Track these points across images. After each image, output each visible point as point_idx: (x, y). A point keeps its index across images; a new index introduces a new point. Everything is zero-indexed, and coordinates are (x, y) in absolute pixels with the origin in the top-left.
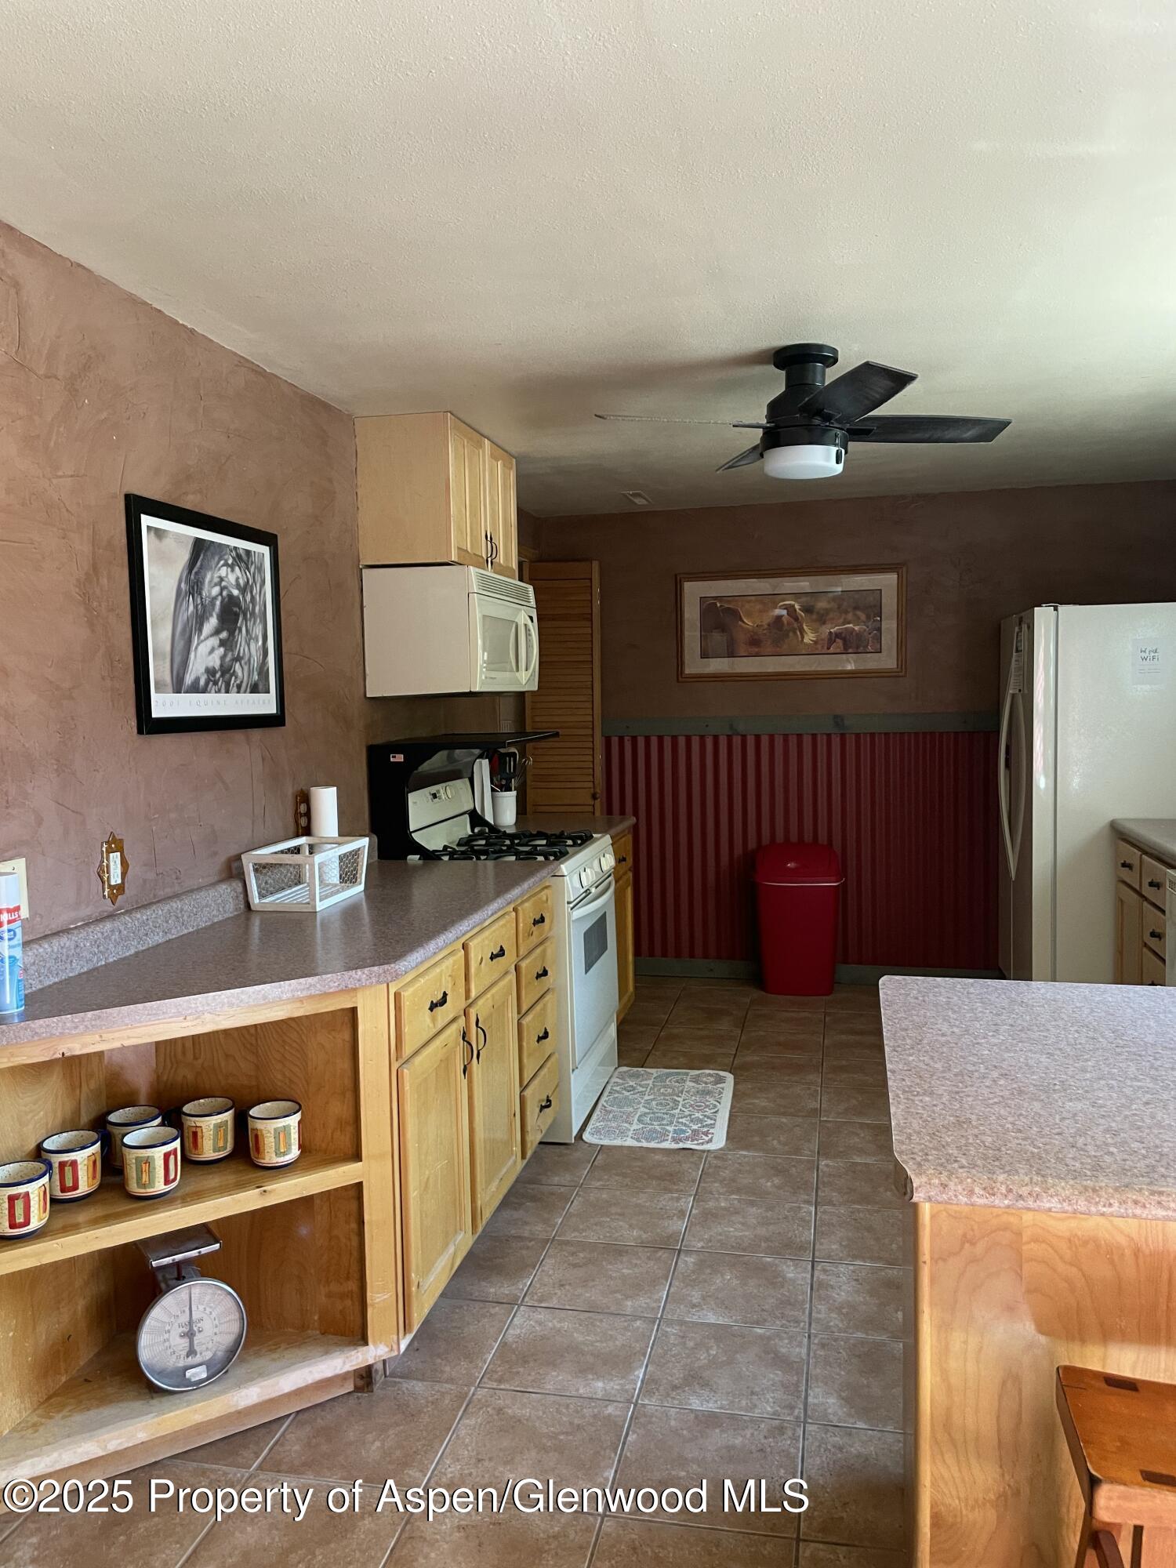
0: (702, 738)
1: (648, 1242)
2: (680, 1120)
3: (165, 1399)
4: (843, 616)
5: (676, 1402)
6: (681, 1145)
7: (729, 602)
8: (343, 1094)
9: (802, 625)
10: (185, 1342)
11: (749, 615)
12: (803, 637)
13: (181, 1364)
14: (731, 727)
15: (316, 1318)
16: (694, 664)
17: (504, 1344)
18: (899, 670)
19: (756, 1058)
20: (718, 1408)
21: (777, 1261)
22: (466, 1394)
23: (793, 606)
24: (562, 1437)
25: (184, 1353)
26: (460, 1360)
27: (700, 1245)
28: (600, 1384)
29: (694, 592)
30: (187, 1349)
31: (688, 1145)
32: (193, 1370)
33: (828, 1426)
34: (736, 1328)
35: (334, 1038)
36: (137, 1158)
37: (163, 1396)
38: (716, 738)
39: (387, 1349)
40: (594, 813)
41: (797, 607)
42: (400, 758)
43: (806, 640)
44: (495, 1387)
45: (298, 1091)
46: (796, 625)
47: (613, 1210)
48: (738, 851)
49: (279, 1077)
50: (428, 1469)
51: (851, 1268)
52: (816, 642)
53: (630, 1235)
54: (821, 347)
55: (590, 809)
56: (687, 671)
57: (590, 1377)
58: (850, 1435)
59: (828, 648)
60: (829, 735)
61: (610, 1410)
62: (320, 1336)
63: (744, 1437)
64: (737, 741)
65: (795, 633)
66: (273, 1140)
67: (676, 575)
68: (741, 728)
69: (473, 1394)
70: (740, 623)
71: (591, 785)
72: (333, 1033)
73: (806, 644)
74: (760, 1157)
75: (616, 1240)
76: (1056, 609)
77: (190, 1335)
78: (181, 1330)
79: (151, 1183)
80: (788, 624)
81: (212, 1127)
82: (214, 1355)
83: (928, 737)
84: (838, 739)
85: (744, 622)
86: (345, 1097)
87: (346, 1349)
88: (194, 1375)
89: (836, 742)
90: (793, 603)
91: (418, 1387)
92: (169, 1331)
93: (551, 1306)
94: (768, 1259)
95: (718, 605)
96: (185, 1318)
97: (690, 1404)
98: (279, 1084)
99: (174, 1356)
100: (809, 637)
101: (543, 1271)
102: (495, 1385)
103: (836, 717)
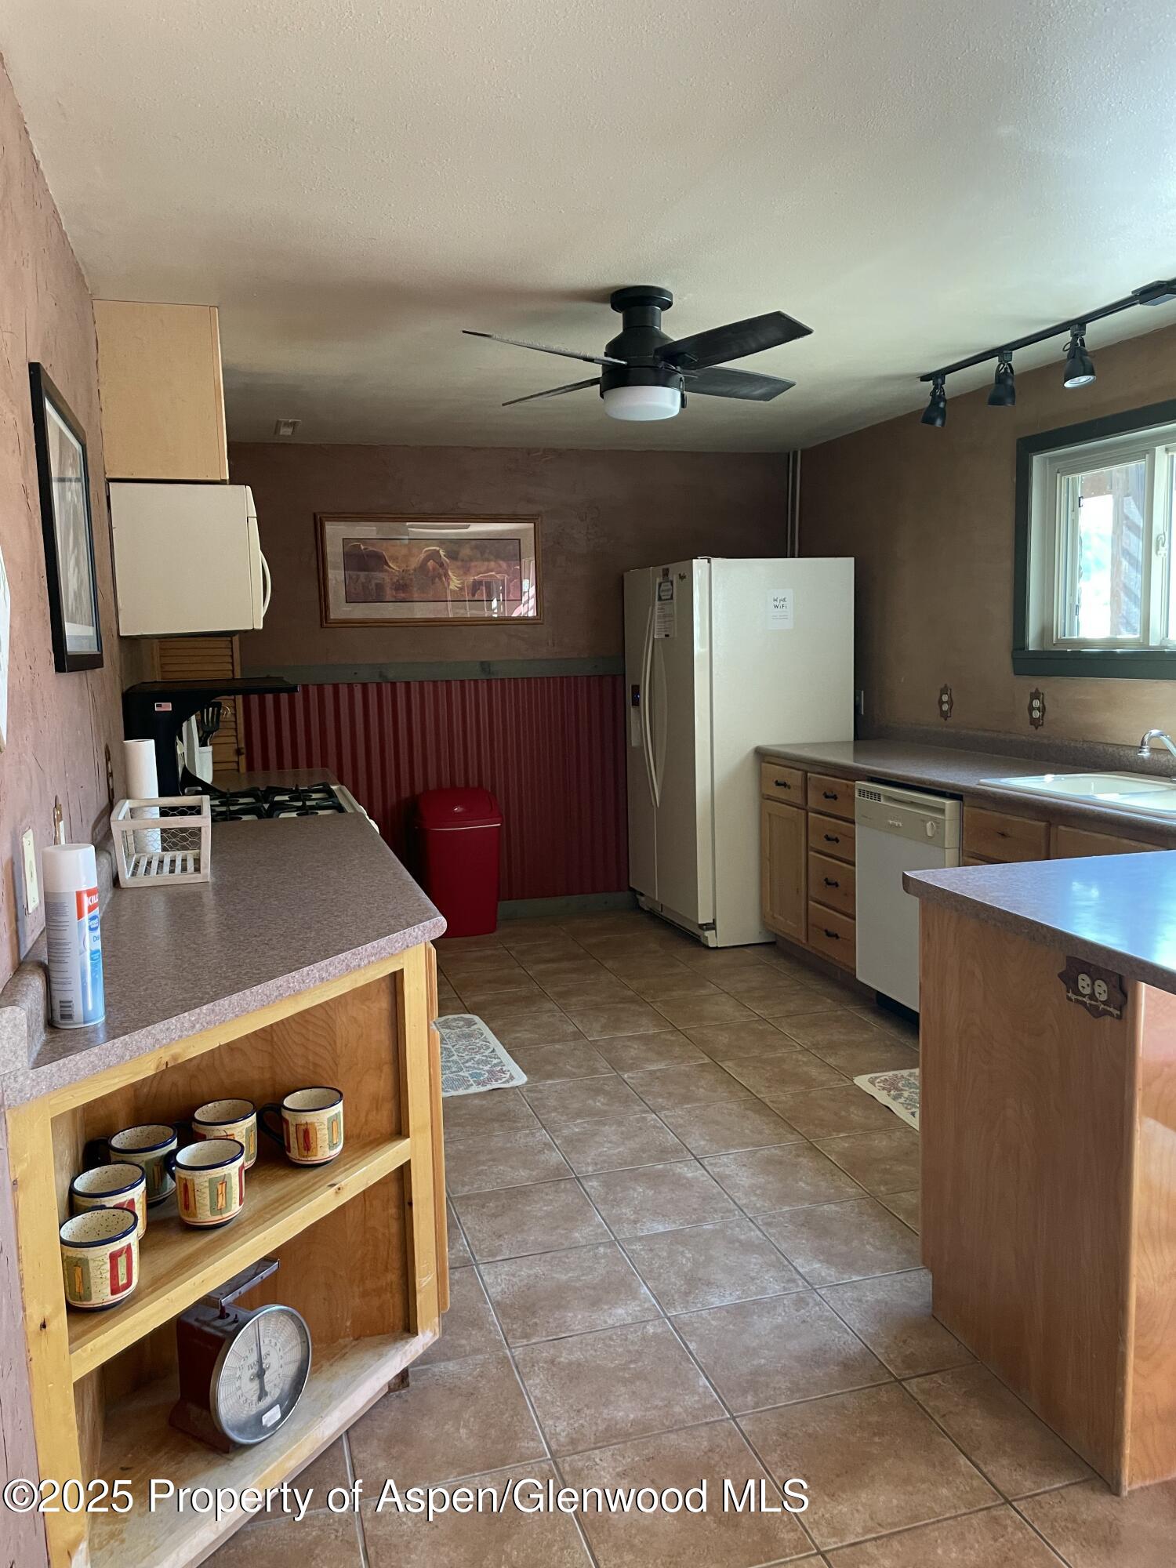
0: (350, 686)
1: (545, 1178)
2: (467, 1065)
3: (247, 1454)
4: (486, 563)
5: (699, 1305)
6: (489, 1087)
7: (373, 545)
8: (380, 1068)
9: (447, 571)
10: (256, 1385)
11: (395, 559)
12: (449, 585)
13: (254, 1410)
14: (381, 675)
15: (348, 1324)
16: (340, 609)
17: (497, 1305)
18: (539, 617)
19: (483, 998)
20: (736, 1299)
21: (668, 1166)
22: (506, 1357)
23: (438, 551)
24: (632, 1366)
25: (255, 1398)
26: (468, 1330)
27: (590, 1169)
28: (620, 1311)
29: (337, 533)
30: (258, 1392)
31: (495, 1085)
32: (268, 1414)
33: (833, 1287)
34: (688, 1230)
35: (368, 1007)
36: (210, 1181)
37: (243, 1452)
38: (365, 686)
39: (431, 1335)
40: (238, 770)
41: (442, 553)
42: (167, 707)
43: (452, 587)
44: (525, 1343)
45: (326, 1076)
46: (441, 571)
47: (482, 1158)
48: (392, 800)
49: (300, 1062)
50: (538, 1435)
51: (731, 1157)
52: (461, 589)
53: (522, 1176)
54: (661, 291)
55: (235, 766)
56: (332, 616)
57: (606, 1307)
58: (855, 1287)
59: (473, 595)
60: (476, 681)
61: (650, 1329)
62: (356, 1342)
63: (780, 1315)
64: (387, 690)
65: (440, 579)
66: (326, 1132)
67: (315, 515)
68: (391, 675)
69: (513, 1357)
70: (386, 567)
71: (233, 739)
72: (367, 1003)
73: (452, 591)
74: (569, 1082)
75: (511, 1183)
76: (709, 562)
77: (260, 1374)
78: (252, 1371)
79: (228, 1206)
80: (434, 569)
81: (244, 1131)
82: (282, 1390)
83: (565, 679)
84: (485, 685)
85: (389, 566)
86: (381, 1071)
87: (398, 1345)
88: (269, 1420)
89: (483, 688)
90: (438, 548)
91: (452, 1366)
92: (240, 1377)
93: (507, 1257)
94: (661, 1166)
95: (362, 547)
96: (254, 1358)
97: (712, 1304)
98: (300, 1070)
99: (247, 1405)
100: (455, 583)
101: (468, 1228)
102: (525, 1342)
103: (482, 663)
